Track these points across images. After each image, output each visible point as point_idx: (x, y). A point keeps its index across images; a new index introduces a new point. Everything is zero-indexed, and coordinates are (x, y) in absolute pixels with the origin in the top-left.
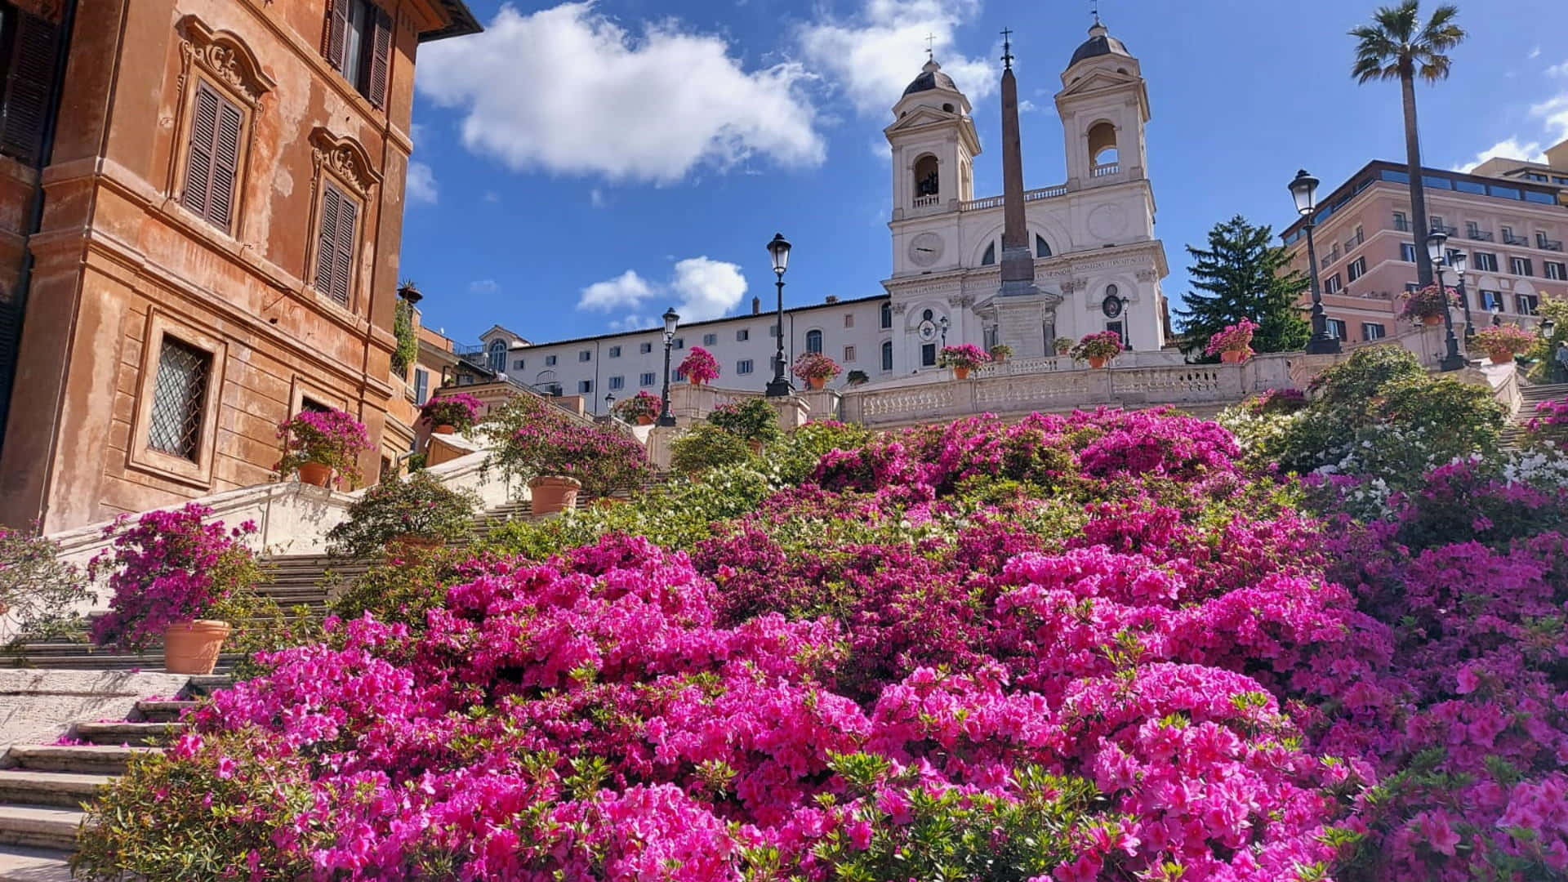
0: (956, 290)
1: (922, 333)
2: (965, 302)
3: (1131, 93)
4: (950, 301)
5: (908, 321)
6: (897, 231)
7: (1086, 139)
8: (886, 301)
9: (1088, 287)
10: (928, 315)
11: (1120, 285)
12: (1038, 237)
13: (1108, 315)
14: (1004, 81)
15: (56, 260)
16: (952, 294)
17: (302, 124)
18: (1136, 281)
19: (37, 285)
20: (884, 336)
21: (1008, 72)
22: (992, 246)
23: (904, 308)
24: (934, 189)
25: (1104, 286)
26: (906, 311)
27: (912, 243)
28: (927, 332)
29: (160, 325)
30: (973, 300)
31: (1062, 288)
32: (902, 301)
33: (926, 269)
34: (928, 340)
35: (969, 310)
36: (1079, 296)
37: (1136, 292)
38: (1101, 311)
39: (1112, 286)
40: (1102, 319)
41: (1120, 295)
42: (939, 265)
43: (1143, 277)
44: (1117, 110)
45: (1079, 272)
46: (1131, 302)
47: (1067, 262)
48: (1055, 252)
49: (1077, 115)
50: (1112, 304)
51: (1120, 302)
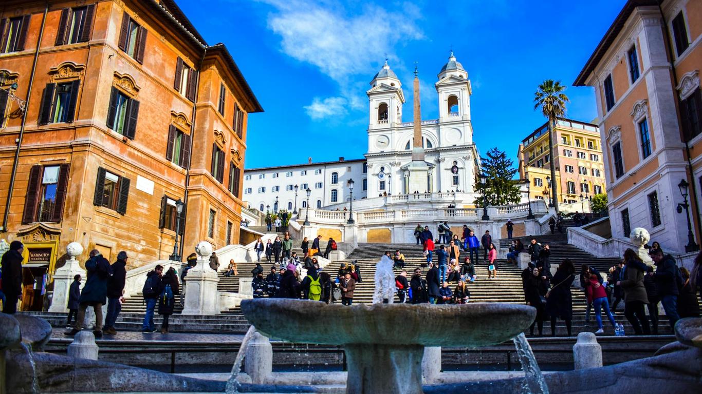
0: (393, 159)
1: (380, 176)
2: (397, 164)
3: (464, 86)
4: (391, 164)
5: (374, 171)
6: (371, 134)
7: (447, 102)
8: (365, 162)
9: (445, 162)
10: (382, 169)
11: (458, 161)
12: (428, 140)
13: (453, 172)
14: (415, 82)
15: (194, 193)
16: (392, 161)
17: (229, 149)
18: (464, 160)
19: (190, 198)
20: (363, 177)
21: (416, 77)
22: (409, 142)
23: (372, 166)
24: (386, 118)
25: (451, 162)
27: (377, 139)
28: (382, 176)
29: (210, 207)
30: (400, 163)
31: (436, 160)
32: (371, 163)
33: (382, 150)
35: (399, 168)
36: (442, 165)
37: (464, 164)
38: (450, 172)
39: (455, 162)
40: (450, 175)
41: (458, 166)
42: (387, 149)
43: (466, 158)
44: (459, 91)
45: (442, 155)
46: (462, 168)
47: (437, 152)
48: (434, 147)
49: (443, 92)
50: (454, 169)
51: (457, 168)
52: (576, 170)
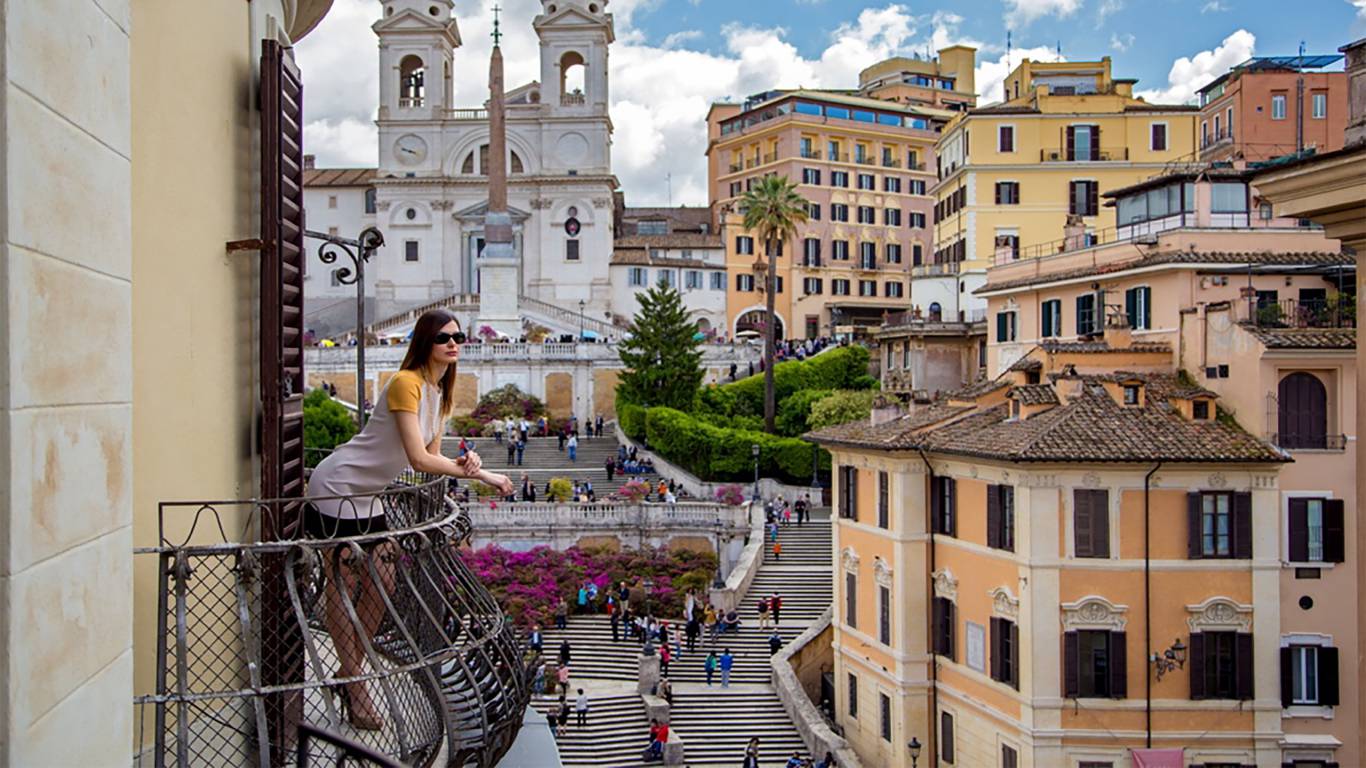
0: (438, 194)
1: (406, 230)
2: (446, 206)
3: (600, 33)
4: (432, 204)
5: (392, 217)
6: (384, 130)
7: (559, 60)
9: (552, 207)
10: (411, 214)
11: (580, 208)
12: (513, 153)
13: (568, 232)
14: (493, 59)
16: (434, 198)
18: (593, 206)
20: (366, 223)
21: (496, 48)
22: (471, 154)
23: (388, 205)
25: (565, 209)
26: (391, 209)
27: (397, 142)
30: (452, 205)
31: (531, 203)
32: (387, 199)
33: (410, 170)
34: (412, 235)
35: (448, 214)
36: (544, 215)
37: (592, 216)
38: (563, 230)
39: (573, 209)
40: (563, 236)
41: (579, 218)
42: (423, 170)
43: (599, 204)
44: (587, 46)
45: (546, 193)
46: (589, 225)
47: (536, 182)
48: (527, 171)
49: (552, 44)
50: (572, 225)
51: (579, 224)
52: (825, 212)
